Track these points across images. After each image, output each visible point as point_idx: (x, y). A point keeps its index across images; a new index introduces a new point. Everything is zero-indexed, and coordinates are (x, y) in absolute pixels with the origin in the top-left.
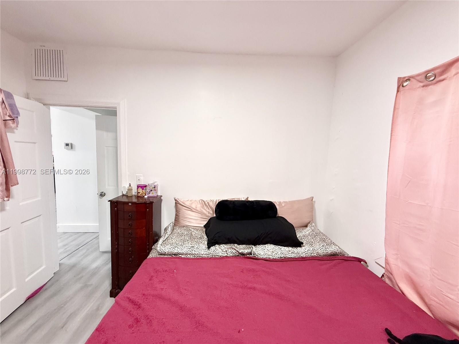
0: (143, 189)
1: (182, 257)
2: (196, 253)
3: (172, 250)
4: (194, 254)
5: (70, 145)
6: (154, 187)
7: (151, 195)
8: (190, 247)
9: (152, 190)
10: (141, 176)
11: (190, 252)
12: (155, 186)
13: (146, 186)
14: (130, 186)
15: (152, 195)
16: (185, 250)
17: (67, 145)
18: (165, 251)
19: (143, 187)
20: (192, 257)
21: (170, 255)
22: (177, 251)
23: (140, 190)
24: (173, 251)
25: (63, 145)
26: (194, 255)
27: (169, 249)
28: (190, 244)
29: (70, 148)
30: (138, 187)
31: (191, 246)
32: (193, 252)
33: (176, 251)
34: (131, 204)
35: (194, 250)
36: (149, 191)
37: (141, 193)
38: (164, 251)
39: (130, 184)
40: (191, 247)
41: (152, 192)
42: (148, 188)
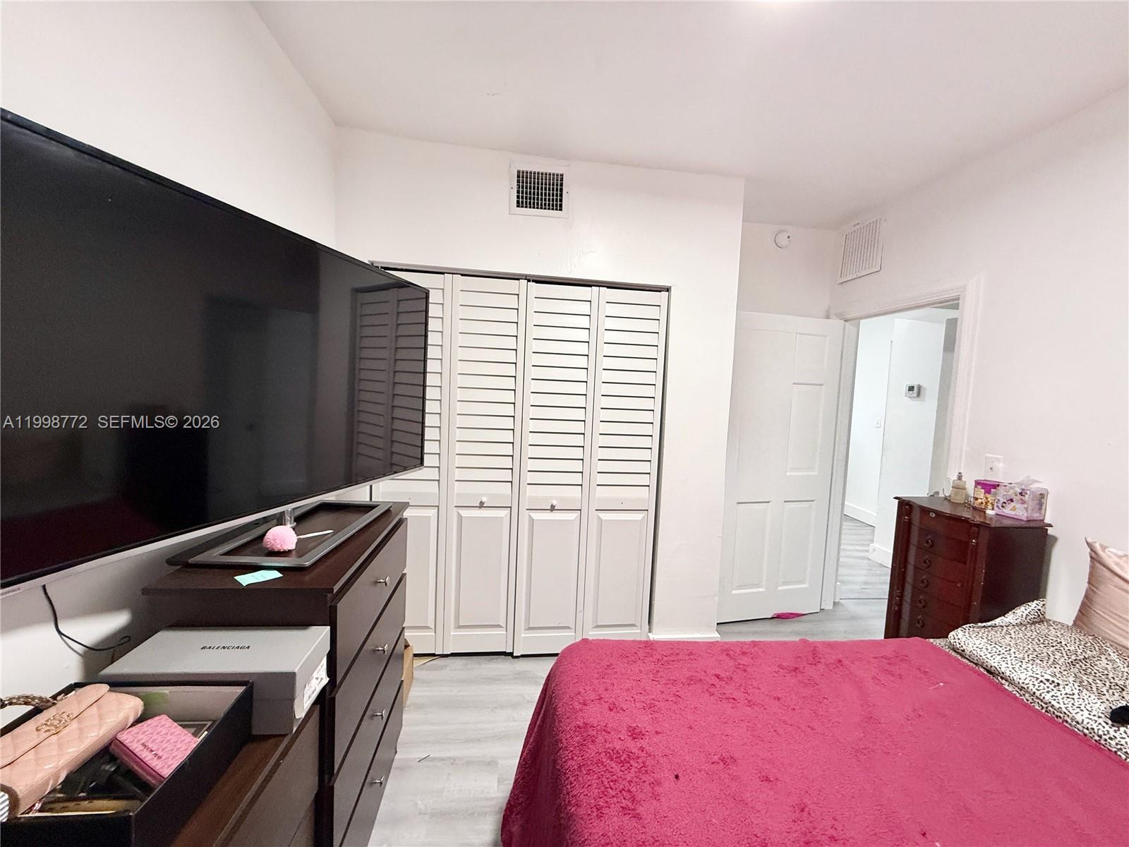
0: (988, 492)
1: (1007, 687)
2: (1057, 706)
3: (982, 654)
4: (1046, 703)
5: (915, 389)
6: (1021, 494)
7: (1007, 511)
8: (1041, 679)
9: (1012, 500)
10: (998, 460)
11: (1034, 690)
12: (1023, 490)
13: (996, 486)
14: (960, 477)
15: (1013, 513)
16: (1023, 676)
17: (911, 389)
18: (964, 647)
19: (989, 487)
20: (1037, 707)
21: (976, 664)
22: (996, 665)
23: (981, 493)
24: (984, 657)
25: (905, 389)
26: (1045, 706)
27: (979, 650)
28: (1049, 672)
29: (915, 395)
30: (978, 483)
31: (1051, 679)
32: (1048, 697)
33: (994, 662)
34: (934, 515)
35: (1052, 693)
36: (1002, 500)
37: (979, 501)
38: (962, 644)
39: (960, 473)
40: (1048, 680)
41: (1012, 504)
42: (1001, 490)
